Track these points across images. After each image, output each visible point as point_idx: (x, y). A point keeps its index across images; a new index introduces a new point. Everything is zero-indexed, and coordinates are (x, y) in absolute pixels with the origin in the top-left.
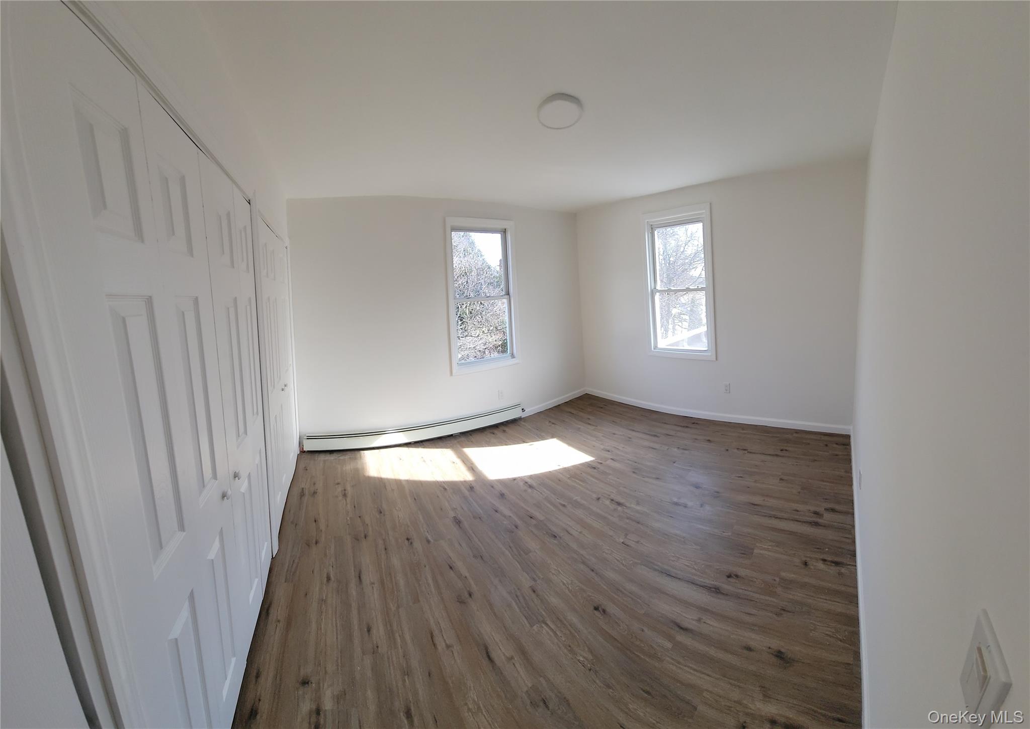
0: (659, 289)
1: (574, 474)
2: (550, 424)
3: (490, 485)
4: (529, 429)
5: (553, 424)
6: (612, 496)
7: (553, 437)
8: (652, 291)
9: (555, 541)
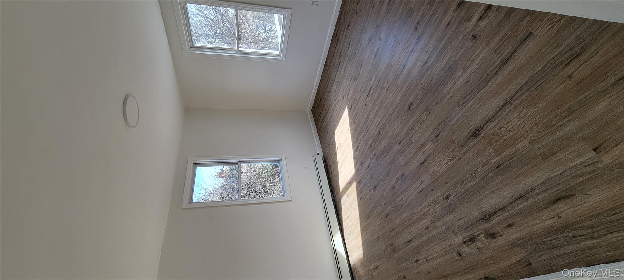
0: (237, 48)
1: (353, 120)
2: (327, 136)
3: (357, 171)
4: (329, 150)
5: (327, 134)
6: (366, 96)
7: (334, 134)
8: (238, 53)
9: (382, 132)
